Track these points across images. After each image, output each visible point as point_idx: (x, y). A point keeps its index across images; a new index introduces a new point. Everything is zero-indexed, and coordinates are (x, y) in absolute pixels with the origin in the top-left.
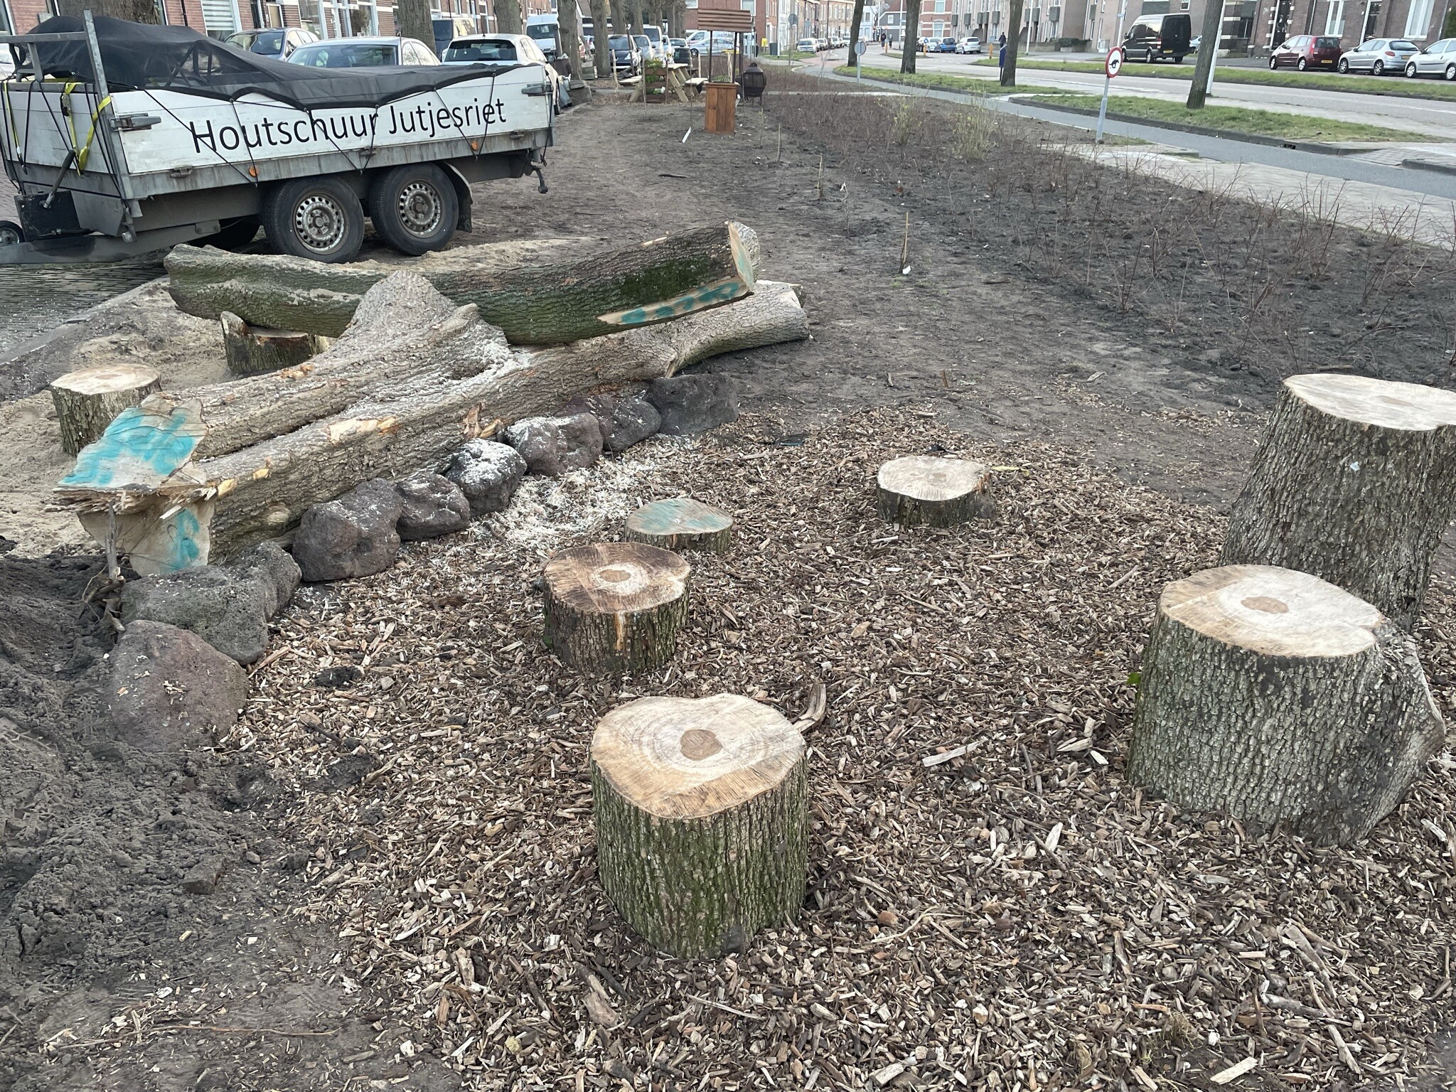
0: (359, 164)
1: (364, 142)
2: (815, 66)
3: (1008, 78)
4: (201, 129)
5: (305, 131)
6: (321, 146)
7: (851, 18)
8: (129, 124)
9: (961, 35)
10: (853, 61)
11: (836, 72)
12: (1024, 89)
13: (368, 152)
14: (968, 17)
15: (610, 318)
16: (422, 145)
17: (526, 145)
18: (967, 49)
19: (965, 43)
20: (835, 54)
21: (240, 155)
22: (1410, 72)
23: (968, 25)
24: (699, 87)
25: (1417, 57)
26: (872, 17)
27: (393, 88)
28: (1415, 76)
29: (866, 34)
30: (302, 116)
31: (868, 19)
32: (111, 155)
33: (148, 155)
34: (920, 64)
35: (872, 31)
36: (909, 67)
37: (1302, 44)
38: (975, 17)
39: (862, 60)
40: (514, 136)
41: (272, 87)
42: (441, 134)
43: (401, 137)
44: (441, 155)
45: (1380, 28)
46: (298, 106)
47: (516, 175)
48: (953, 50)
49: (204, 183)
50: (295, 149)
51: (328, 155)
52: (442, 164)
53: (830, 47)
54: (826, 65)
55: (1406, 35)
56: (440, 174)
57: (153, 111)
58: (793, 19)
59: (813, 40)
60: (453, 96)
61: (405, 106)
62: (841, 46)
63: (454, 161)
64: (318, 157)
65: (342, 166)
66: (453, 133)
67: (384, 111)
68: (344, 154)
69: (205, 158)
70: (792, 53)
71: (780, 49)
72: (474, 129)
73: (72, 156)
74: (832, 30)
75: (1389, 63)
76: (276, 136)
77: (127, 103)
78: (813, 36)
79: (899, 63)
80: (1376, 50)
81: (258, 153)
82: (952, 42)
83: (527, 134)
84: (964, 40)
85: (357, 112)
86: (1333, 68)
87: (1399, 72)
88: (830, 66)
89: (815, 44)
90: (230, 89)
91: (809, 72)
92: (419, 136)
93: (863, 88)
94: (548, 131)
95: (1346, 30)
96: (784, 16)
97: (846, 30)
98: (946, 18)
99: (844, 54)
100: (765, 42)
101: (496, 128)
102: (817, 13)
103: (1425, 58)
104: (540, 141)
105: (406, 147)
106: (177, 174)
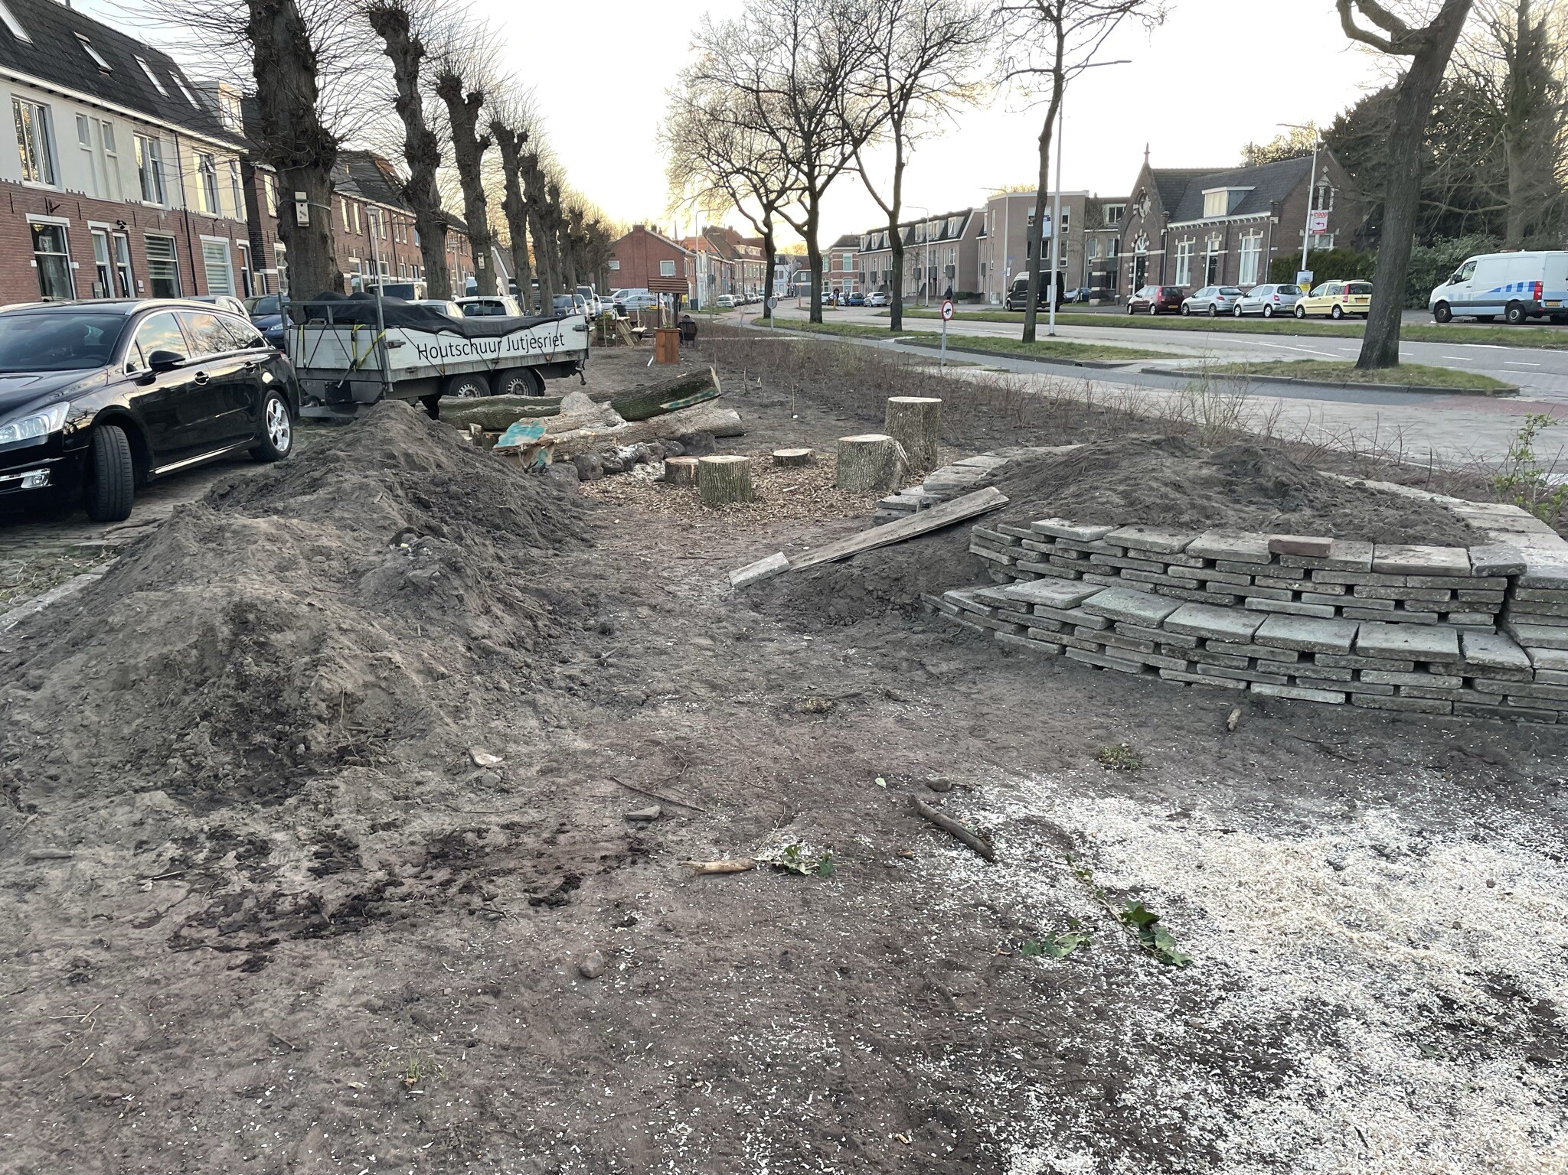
0: (491, 367)
1: (494, 355)
2: (734, 318)
3: (896, 325)
4: (422, 348)
5: (468, 349)
6: (475, 357)
7: (764, 277)
8: (393, 345)
9: (869, 290)
10: (767, 314)
11: (753, 323)
12: (909, 333)
13: (496, 361)
14: (874, 274)
15: (665, 406)
16: (522, 357)
17: (575, 358)
18: (874, 302)
19: (871, 297)
20: (752, 308)
21: (438, 361)
22: (1237, 313)
23: (874, 282)
24: (640, 335)
25: (1240, 300)
26: (786, 274)
27: (508, 328)
28: (1242, 315)
29: (779, 292)
30: (467, 341)
31: (782, 277)
32: (383, 360)
33: (399, 360)
34: (827, 316)
35: (786, 288)
36: (816, 317)
37: (1151, 293)
38: (880, 274)
39: (775, 313)
40: (568, 353)
41: (454, 327)
42: (532, 352)
43: (513, 353)
44: (531, 363)
45: (1219, 278)
46: (465, 337)
47: (566, 376)
48: (861, 304)
49: (421, 375)
50: (463, 358)
51: (477, 362)
52: (530, 368)
53: (747, 302)
54: (744, 318)
55: (1241, 283)
56: (529, 374)
57: (403, 339)
58: (712, 279)
59: (730, 296)
60: (539, 331)
61: (515, 337)
62: (757, 301)
63: (539, 366)
64: (472, 363)
65: (483, 368)
66: (538, 351)
67: (505, 339)
68: (485, 361)
69: (423, 362)
70: (713, 309)
71: (701, 304)
72: (548, 349)
73: (355, 362)
74: (748, 287)
75: (1221, 305)
76: (455, 352)
77: (392, 334)
78: (731, 293)
79: (807, 315)
80: (1208, 296)
81: (446, 360)
82: (860, 297)
83: (575, 352)
84: (871, 295)
85: (492, 340)
86: (1179, 312)
87: (1228, 313)
88: (748, 319)
89: (732, 299)
90: (435, 328)
91: (729, 323)
92: (521, 352)
93: (776, 334)
94: (586, 351)
95: (1192, 280)
96: (702, 276)
97: (761, 287)
98: (855, 275)
99: (760, 308)
100: (685, 299)
101: (559, 349)
102: (732, 272)
103: (1246, 301)
104: (582, 356)
105: (514, 358)
106: (410, 370)
